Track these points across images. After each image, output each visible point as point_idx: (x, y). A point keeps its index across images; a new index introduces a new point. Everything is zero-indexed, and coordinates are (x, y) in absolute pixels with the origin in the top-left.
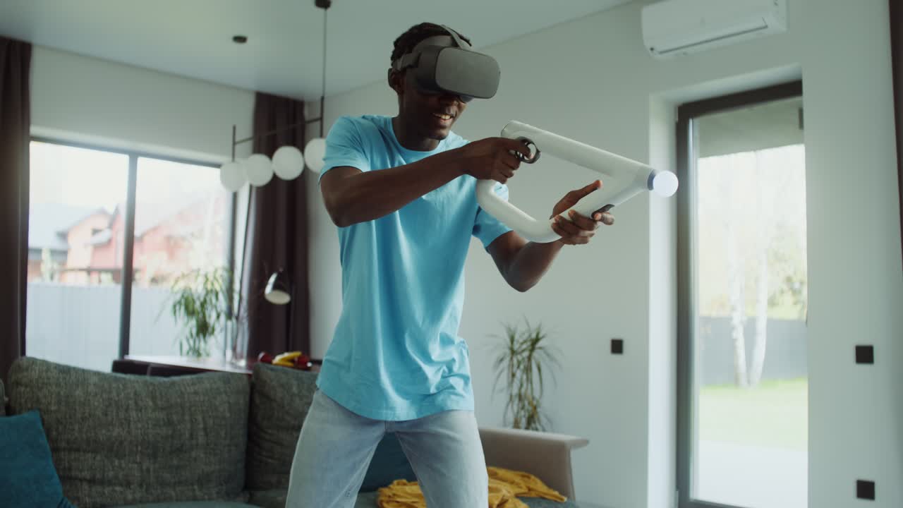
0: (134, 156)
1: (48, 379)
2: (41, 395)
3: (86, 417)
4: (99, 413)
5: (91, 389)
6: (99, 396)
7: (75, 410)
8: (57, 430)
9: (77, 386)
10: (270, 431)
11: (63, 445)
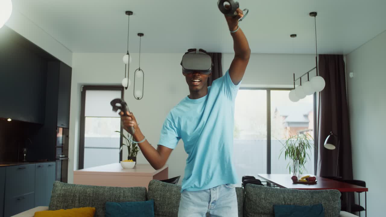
0: (269, 90)
1: (158, 188)
2: (155, 194)
3: (169, 204)
4: (174, 202)
5: (173, 193)
6: (175, 196)
7: (166, 200)
8: (159, 207)
9: (168, 191)
10: (251, 214)
11: (160, 213)
